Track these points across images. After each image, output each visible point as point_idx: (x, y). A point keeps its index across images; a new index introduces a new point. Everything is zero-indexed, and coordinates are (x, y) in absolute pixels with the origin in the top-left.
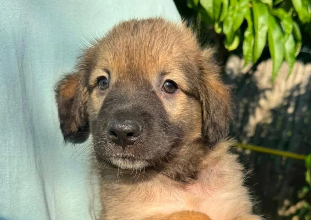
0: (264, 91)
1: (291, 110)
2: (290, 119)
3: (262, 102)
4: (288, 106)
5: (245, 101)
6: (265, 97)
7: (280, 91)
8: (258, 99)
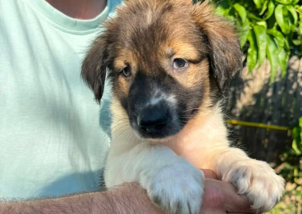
0: (247, 81)
1: (269, 94)
2: (270, 101)
3: (246, 89)
4: (267, 91)
5: (232, 89)
6: (248, 85)
7: (261, 79)
8: (243, 88)
